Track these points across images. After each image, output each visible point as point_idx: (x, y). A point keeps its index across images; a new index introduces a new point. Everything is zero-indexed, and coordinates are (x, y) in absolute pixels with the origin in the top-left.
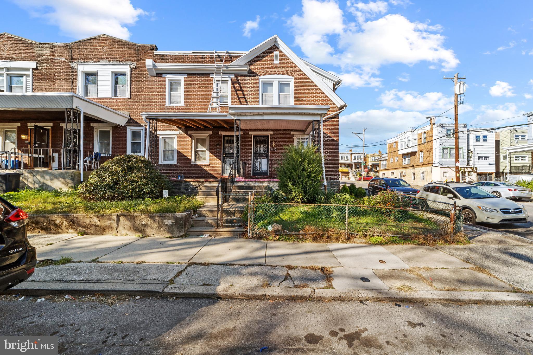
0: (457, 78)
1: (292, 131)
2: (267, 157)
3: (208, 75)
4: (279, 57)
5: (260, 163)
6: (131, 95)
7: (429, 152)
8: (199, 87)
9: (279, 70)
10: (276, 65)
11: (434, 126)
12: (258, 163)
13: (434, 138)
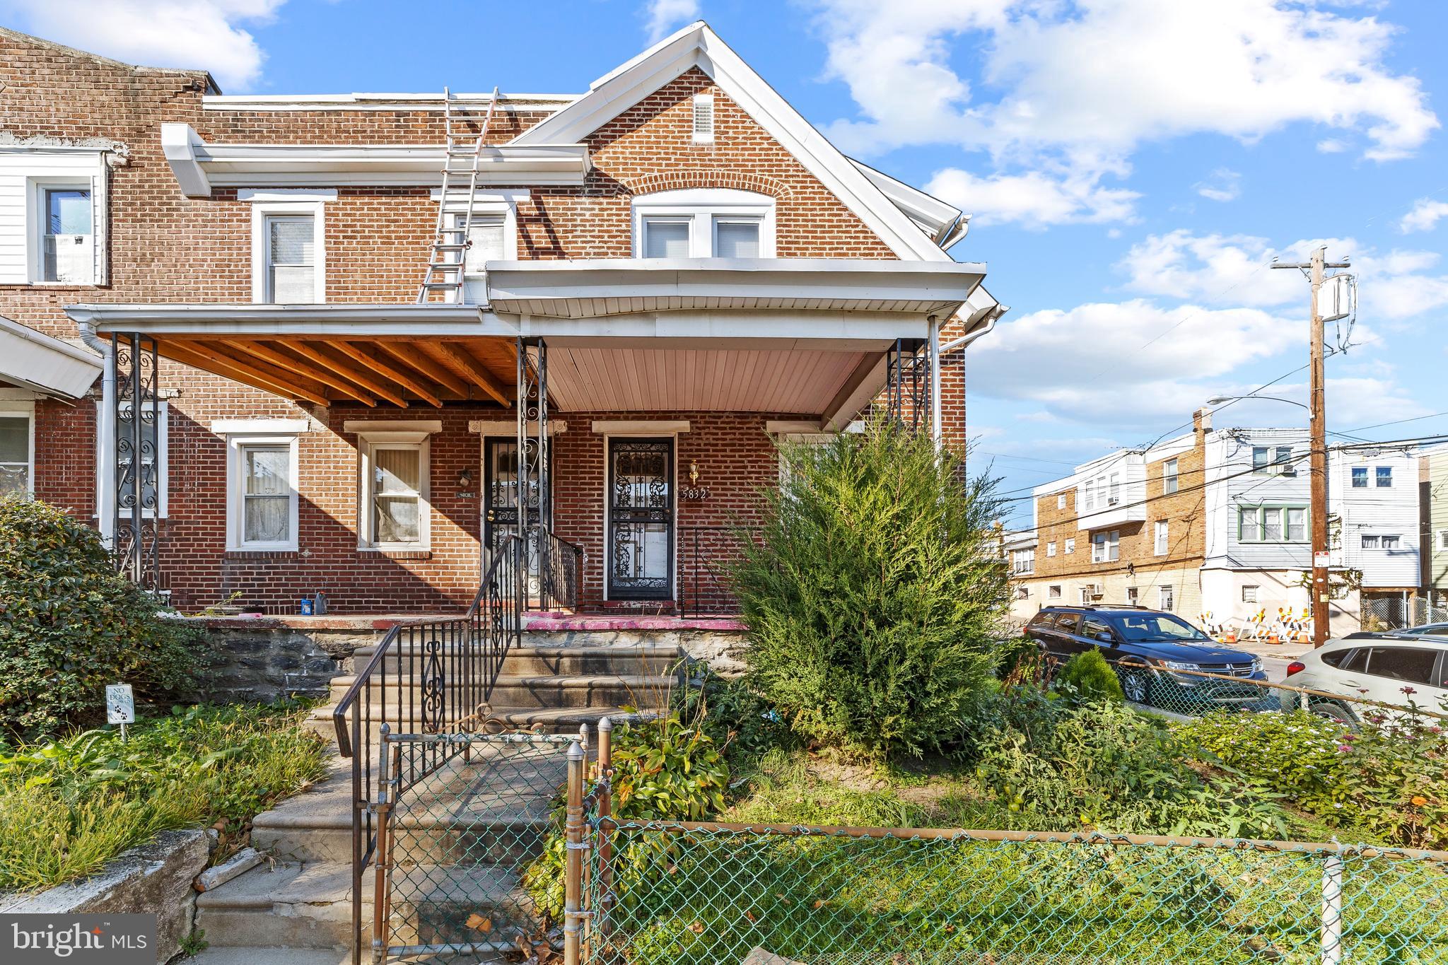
0: (1321, 264)
1: (773, 419)
2: (667, 521)
3: (423, 191)
4: (713, 119)
5: (638, 550)
6: (110, 277)
7: (1188, 520)
8: (387, 241)
9: (716, 170)
10: (701, 150)
11: (1208, 437)
12: (631, 548)
13: (1210, 476)
